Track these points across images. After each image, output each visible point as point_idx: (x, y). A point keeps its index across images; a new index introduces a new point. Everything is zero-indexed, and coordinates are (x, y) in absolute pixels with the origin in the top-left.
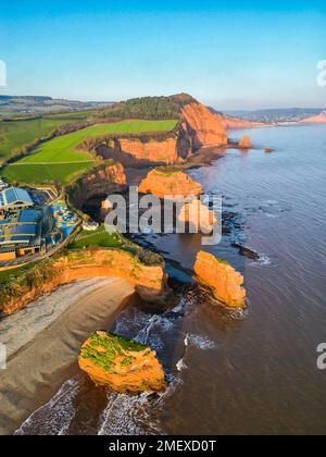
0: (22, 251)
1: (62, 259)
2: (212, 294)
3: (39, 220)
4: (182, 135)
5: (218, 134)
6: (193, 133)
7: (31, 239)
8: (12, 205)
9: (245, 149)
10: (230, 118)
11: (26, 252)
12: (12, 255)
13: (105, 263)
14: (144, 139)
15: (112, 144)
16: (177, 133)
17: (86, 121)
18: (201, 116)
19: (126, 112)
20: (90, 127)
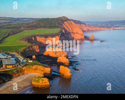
11: (15, 66)
13: (35, 69)
14: (46, 36)
15: (33, 39)
16: (60, 34)
17: (21, 29)
18: (72, 26)
19: (38, 25)
20: (23, 32)
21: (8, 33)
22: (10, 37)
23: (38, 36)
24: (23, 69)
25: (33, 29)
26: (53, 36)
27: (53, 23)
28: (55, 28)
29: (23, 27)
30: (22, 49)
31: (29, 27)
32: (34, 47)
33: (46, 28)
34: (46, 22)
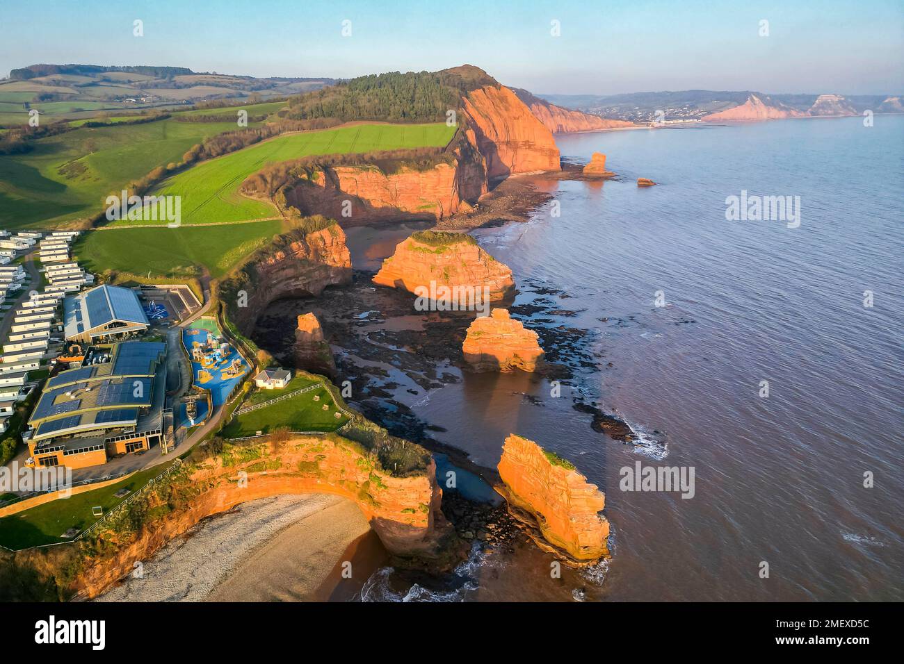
0: (121, 447)
1: (209, 461)
2: (537, 530)
3: (159, 368)
4: (467, 156)
5: (541, 150)
6: (488, 148)
7: (141, 416)
8: (101, 331)
9: (596, 180)
10: (565, 111)
11: (130, 448)
12: (99, 456)
13: (305, 466)
14: (387, 165)
15: (320, 179)
16: (457, 151)
17: (264, 127)
18: (505, 113)
19: (349, 107)
20: (273, 139)
21: (195, 147)
22: (202, 168)
23: (346, 161)
24: (197, 475)
25: (324, 127)
26: (423, 161)
27: (417, 96)
28: (428, 121)
29: (276, 117)
30: (241, 250)
31: (304, 116)
32: (317, 234)
33: (384, 120)
34: (387, 89)
